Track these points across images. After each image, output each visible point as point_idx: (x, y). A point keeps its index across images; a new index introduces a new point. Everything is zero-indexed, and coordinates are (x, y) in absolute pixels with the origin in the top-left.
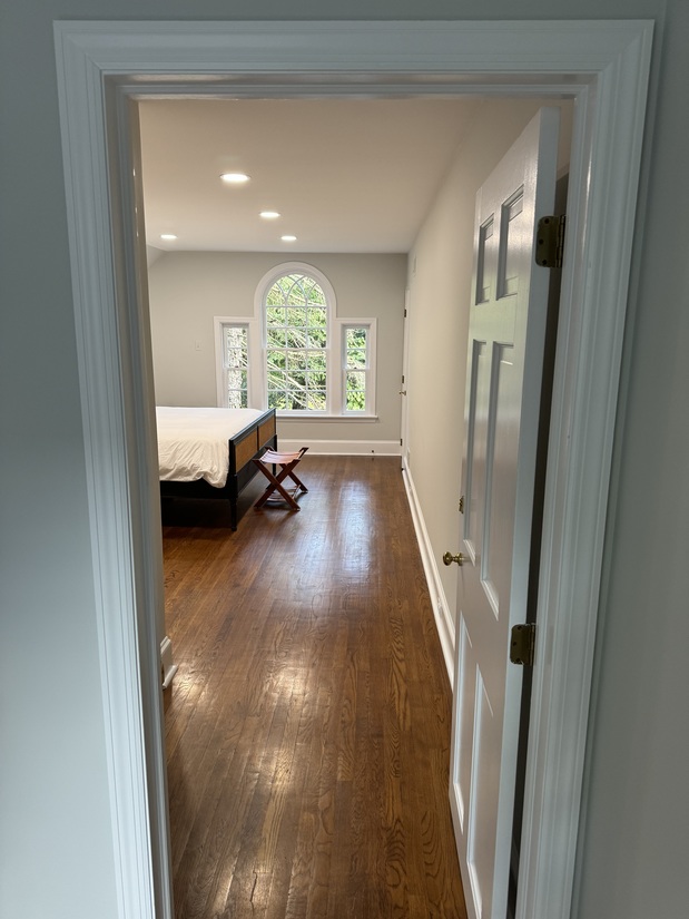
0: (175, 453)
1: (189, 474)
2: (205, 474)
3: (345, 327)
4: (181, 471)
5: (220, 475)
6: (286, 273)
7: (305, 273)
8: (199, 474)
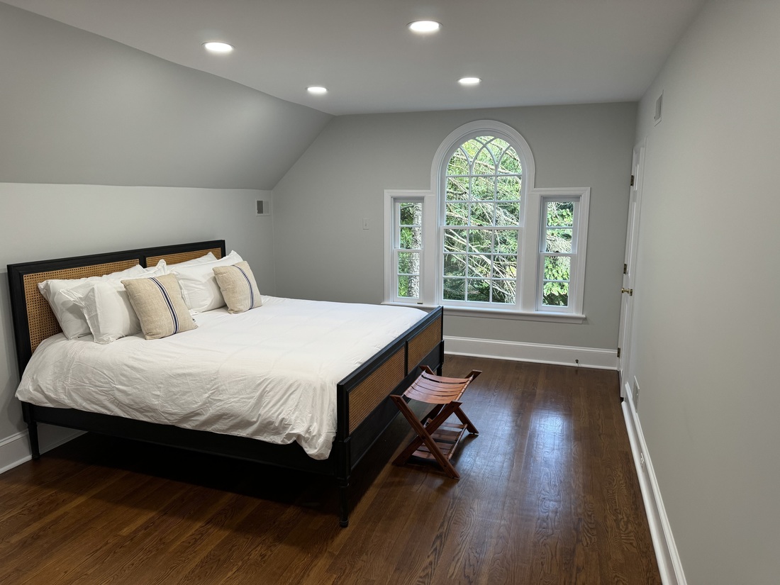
0: (261, 396)
1: (277, 431)
2: (299, 436)
3: (545, 200)
4: (267, 426)
5: (321, 440)
6: (473, 135)
7: (497, 134)
8: (290, 436)
